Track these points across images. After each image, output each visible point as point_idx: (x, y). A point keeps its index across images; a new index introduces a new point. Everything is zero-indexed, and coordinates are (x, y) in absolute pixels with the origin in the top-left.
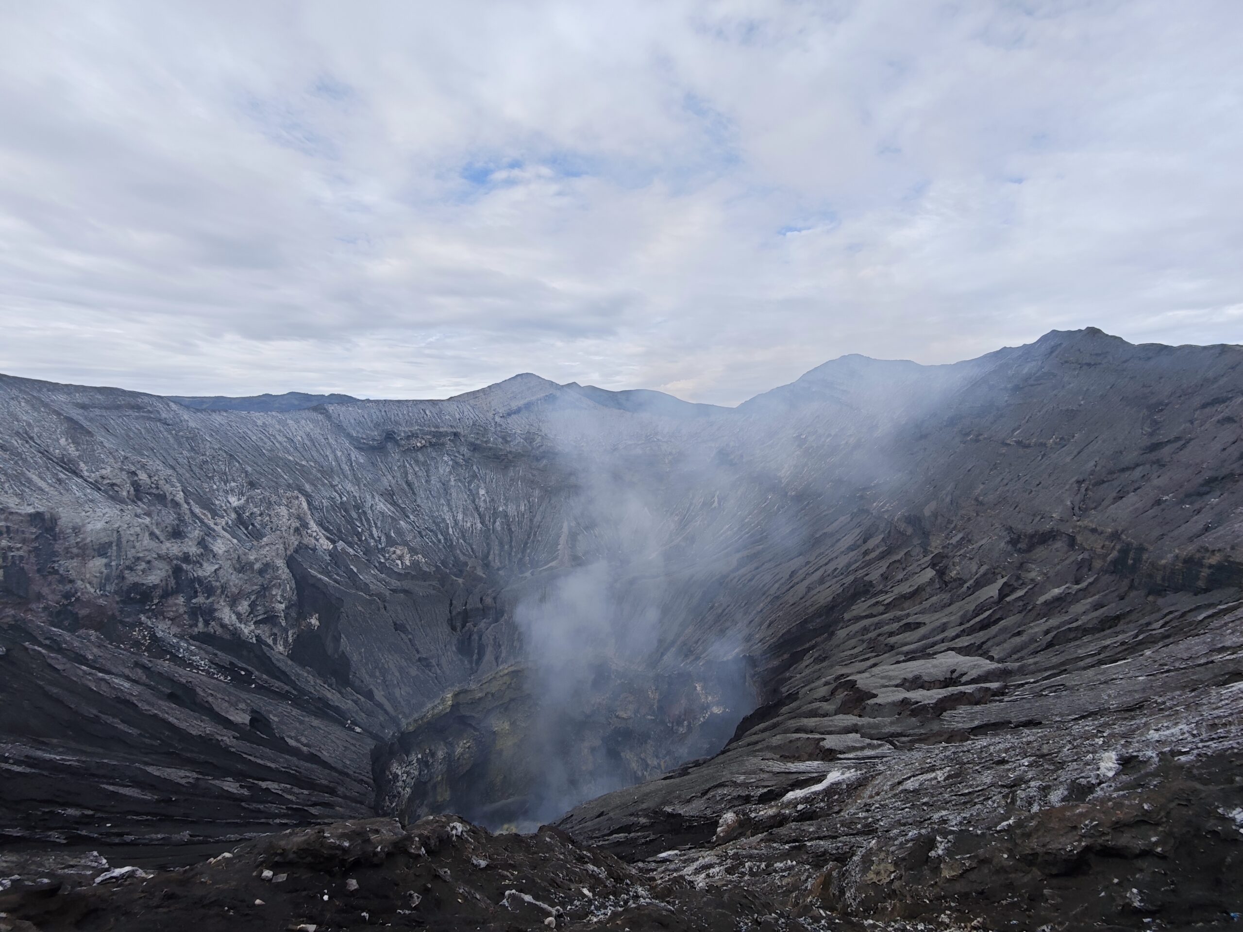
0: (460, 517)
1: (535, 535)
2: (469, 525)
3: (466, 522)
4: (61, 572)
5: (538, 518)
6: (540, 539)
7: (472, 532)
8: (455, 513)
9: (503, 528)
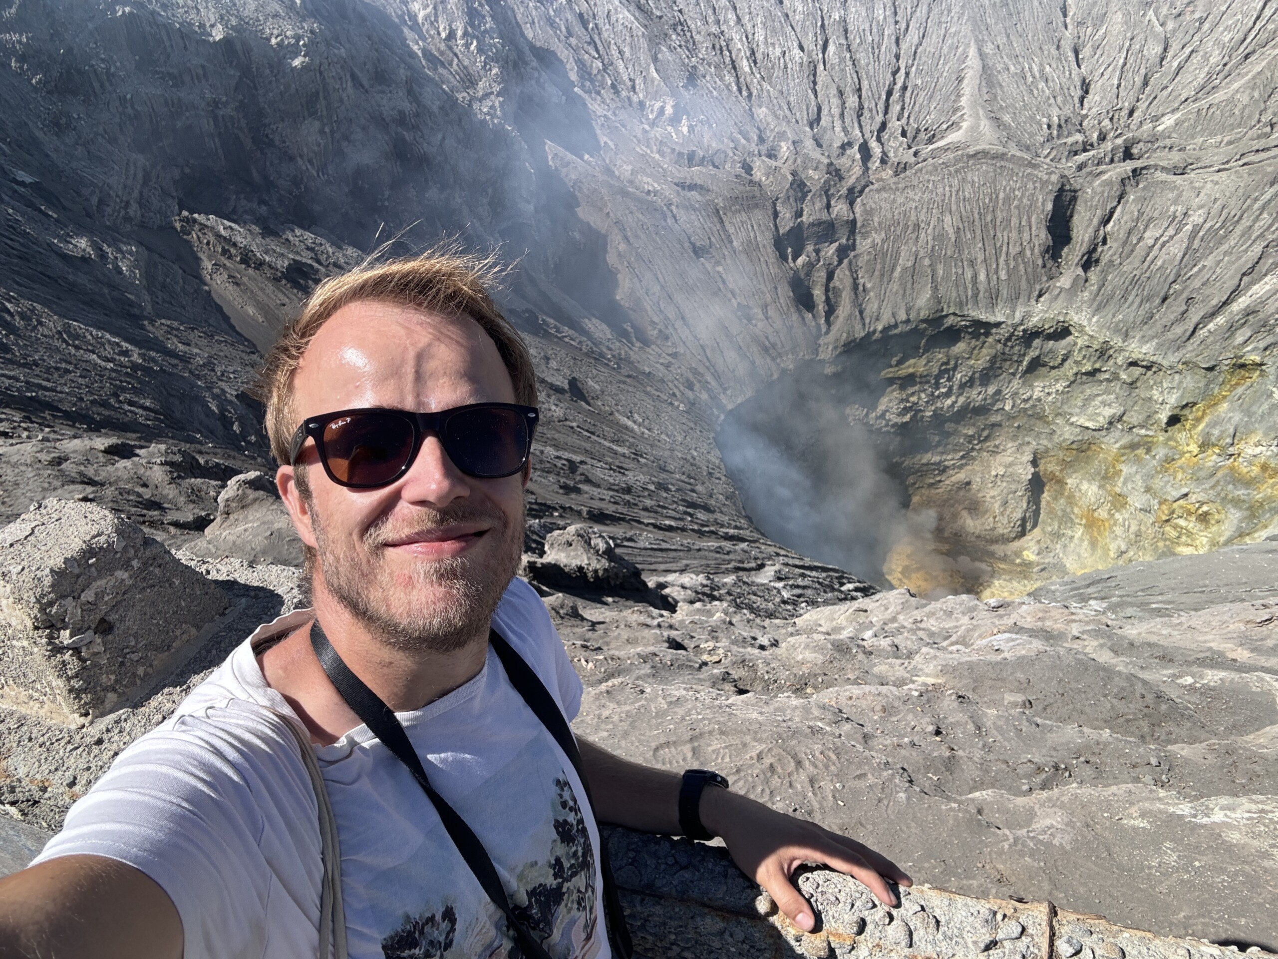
0: (760, 36)
1: (907, 74)
2: (778, 52)
3: (773, 44)
4: (277, 143)
5: (913, 37)
6: (919, 82)
7: (786, 67)
8: (749, 26)
9: (842, 60)
